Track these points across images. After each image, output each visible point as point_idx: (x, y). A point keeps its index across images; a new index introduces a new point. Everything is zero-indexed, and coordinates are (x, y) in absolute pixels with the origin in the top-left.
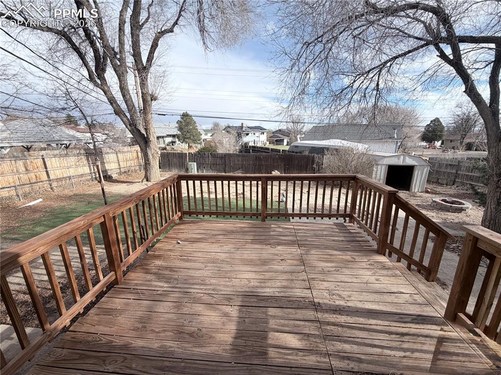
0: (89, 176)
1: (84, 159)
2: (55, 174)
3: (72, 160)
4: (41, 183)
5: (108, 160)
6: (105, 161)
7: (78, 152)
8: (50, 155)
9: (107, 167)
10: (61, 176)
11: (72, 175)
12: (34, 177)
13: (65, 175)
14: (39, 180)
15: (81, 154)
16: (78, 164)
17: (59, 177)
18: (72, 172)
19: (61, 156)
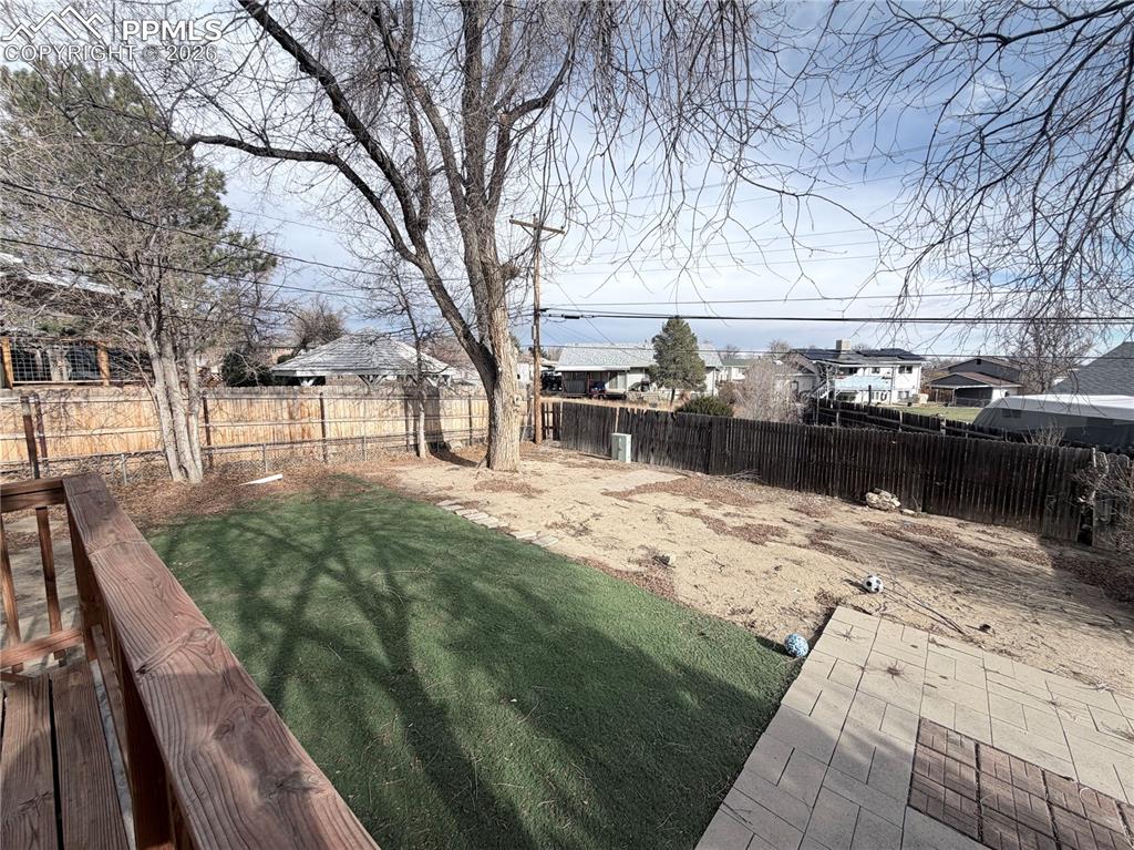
0: (403, 439)
1: (399, 406)
2: (337, 430)
3: (376, 406)
4: (309, 444)
5: (448, 412)
6: (441, 413)
7: (389, 392)
8: (335, 394)
9: (445, 425)
10: (348, 435)
11: (369, 435)
12: (301, 431)
13: (356, 434)
14: (306, 438)
15: (394, 395)
16: (385, 414)
17: (344, 436)
18: (370, 429)
19: (357, 397)
